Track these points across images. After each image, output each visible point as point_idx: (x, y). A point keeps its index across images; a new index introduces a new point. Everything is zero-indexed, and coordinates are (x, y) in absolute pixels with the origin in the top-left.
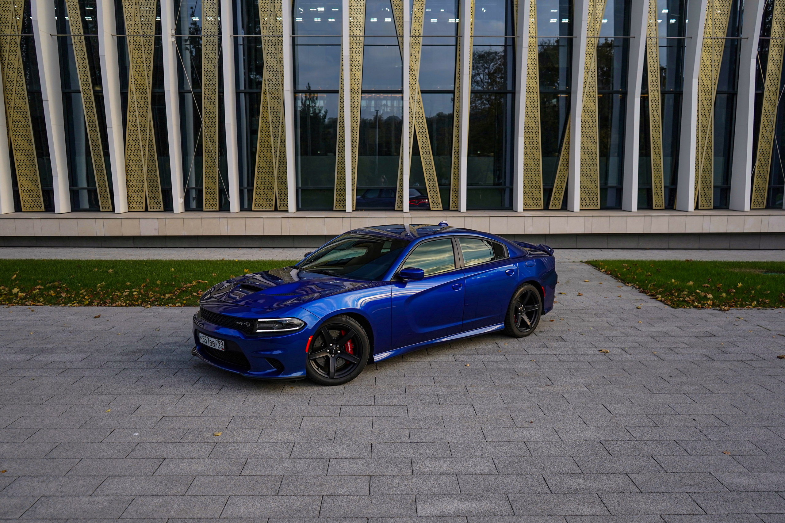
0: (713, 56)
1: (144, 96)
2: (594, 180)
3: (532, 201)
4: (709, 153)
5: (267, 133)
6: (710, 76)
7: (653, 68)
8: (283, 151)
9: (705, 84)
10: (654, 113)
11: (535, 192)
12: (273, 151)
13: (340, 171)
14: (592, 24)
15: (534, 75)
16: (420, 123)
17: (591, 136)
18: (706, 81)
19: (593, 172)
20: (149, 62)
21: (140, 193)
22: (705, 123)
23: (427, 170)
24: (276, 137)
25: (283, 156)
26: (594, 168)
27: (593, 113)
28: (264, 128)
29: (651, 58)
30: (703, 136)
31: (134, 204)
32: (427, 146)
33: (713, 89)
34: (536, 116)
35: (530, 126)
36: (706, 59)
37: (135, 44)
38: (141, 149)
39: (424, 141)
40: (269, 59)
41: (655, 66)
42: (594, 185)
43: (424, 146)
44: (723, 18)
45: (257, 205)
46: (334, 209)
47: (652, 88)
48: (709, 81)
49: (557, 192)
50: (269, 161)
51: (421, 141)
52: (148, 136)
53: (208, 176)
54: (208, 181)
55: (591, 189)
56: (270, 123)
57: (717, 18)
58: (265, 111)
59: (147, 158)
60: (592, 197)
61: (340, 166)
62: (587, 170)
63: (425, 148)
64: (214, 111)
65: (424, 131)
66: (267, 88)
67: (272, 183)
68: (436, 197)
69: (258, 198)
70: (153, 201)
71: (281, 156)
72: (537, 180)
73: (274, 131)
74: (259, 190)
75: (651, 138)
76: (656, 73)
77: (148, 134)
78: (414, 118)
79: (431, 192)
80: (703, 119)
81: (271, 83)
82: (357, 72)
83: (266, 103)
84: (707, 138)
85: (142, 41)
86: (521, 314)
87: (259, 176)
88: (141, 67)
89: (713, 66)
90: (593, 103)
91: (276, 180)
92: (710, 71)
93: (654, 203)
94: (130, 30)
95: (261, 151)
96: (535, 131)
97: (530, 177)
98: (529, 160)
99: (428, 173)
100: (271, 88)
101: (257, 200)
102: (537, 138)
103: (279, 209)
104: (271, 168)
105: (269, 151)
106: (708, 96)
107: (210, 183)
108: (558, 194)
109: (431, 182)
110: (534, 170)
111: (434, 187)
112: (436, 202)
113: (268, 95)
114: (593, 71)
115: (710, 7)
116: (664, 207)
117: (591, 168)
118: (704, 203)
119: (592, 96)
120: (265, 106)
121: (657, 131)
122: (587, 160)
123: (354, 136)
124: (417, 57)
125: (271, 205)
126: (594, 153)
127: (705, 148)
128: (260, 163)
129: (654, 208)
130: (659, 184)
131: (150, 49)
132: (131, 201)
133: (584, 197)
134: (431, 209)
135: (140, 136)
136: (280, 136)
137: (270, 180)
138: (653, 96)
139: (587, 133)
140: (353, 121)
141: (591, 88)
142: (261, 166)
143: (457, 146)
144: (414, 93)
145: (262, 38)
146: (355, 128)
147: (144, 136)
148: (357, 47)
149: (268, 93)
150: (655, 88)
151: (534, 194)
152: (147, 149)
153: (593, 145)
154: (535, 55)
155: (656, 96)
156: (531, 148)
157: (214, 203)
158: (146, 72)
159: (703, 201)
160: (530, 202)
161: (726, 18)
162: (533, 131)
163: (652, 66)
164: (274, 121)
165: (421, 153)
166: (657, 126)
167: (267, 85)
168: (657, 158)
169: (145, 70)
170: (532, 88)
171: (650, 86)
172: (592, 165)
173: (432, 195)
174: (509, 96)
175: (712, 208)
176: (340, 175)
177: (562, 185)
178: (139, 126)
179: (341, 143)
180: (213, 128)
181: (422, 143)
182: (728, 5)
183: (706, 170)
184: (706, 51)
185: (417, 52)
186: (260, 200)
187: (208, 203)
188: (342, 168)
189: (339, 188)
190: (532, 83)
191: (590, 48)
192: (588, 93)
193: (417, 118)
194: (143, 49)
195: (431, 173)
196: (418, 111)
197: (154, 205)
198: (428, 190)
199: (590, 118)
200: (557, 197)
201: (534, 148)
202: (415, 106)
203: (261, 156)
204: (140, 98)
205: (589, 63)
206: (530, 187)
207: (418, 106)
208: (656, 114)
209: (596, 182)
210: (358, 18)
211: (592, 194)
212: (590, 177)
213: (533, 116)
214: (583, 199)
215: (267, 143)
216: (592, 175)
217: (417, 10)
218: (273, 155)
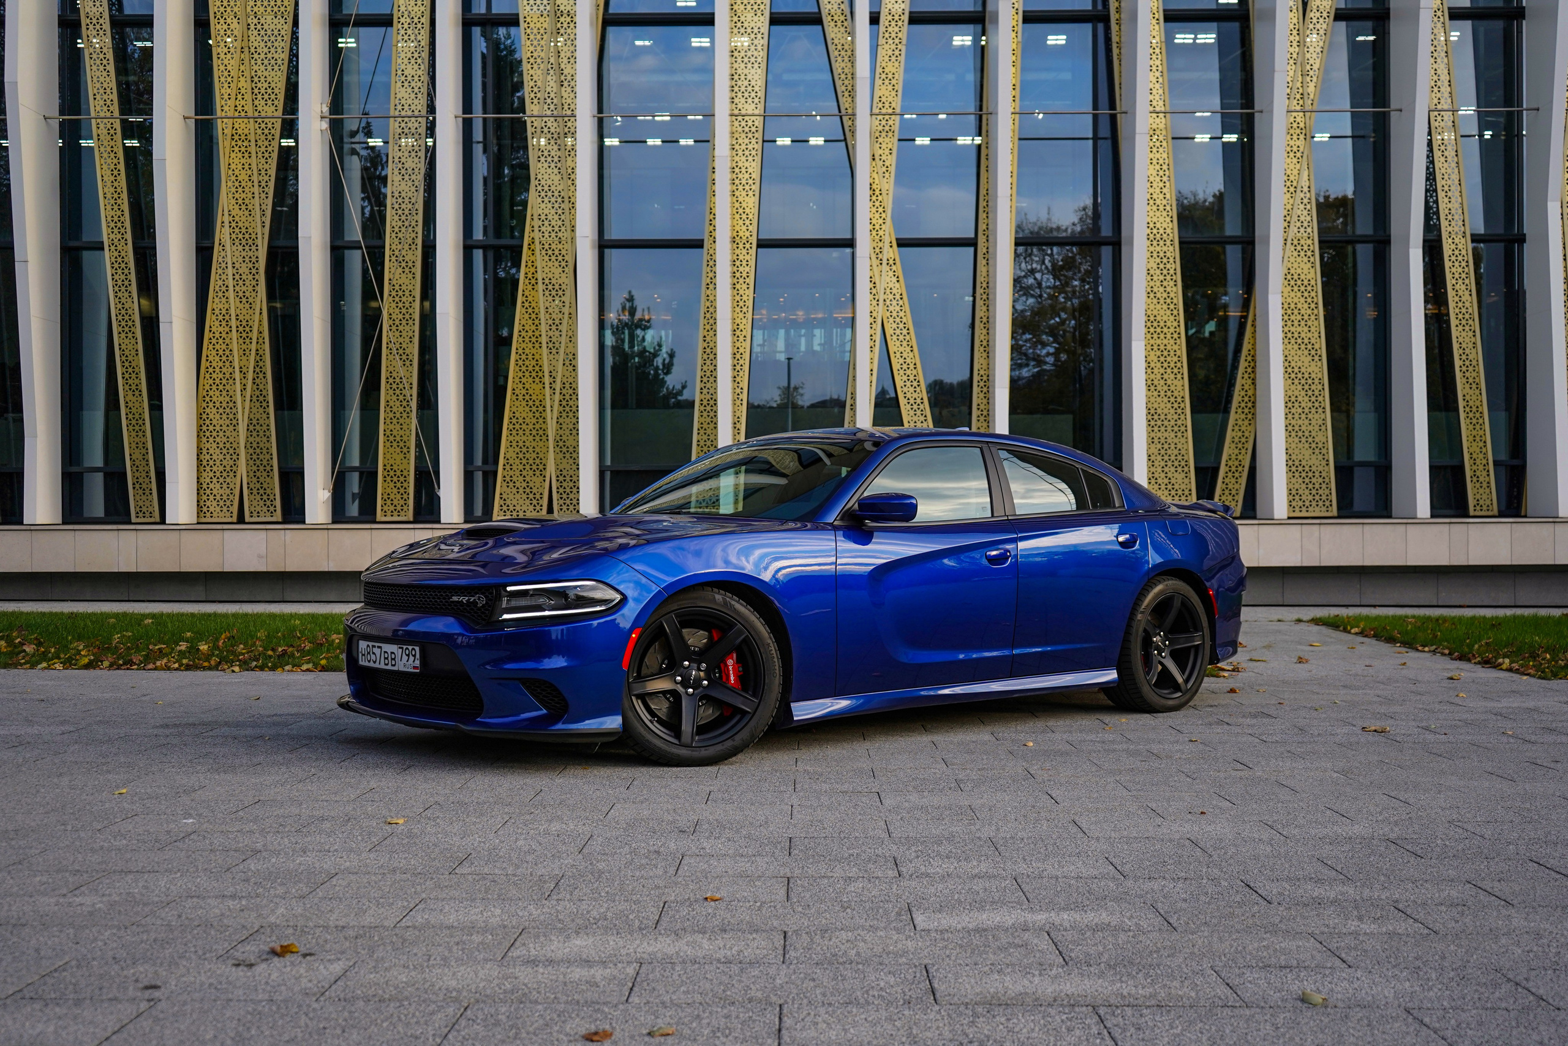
1: (250, 254)
2: (1320, 445)
5: (533, 339)
8: (571, 380)
10: (1457, 287)
11: (1176, 475)
12: (547, 380)
14: (1299, 85)
16: (895, 314)
17: (1306, 341)
19: (1317, 428)
20: (266, 178)
21: (228, 480)
24: (553, 348)
25: (571, 391)
26: (1317, 416)
27: (1309, 288)
29: (1443, 159)
31: (212, 505)
32: (912, 366)
34: (1172, 295)
35: (1158, 318)
37: (236, 137)
38: (237, 375)
39: (905, 355)
40: (542, 171)
42: (1320, 457)
43: (905, 367)
45: (505, 508)
47: (1451, 229)
49: (1230, 474)
50: (537, 403)
51: (898, 355)
52: (254, 346)
53: (391, 438)
54: (391, 450)
55: (1314, 468)
56: (542, 316)
58: (530, 287)
59: (248, 398)
60: (1317, 486)
61: (705, 414)
62: (1300, 422)
63: (909, 372)
64: (410, 287)
65: (905, 331)
66: (537, 235)
67: (541, 455)
69: (508, 491)
70: (258, 497)
71: (564, 391)
72: (1179, 446)
73: (550, 333)
74: (511, 473)
75: (1455, 346)
77: (254, 341)
78: (881, 302)
81: (546, 223)
83: (533, 270)
85: (252, 131)
87: (511, 438)
88: (247, 190)
90: (1309, 265)
91: (551, 449)
93: (1471, 502)
94: (226, 108)
95: (517, 380)
96: (1172, 330)
97: (1163, 440)
100: (546, 235)
101: (504, 496)
102: (1176, 347)
104: (541, 420)
105: (537, 380)
107: (395, 456)
108: (1233, 481)
110: (1172, 423)
113: (537, 252)
114: (1305, 189)
116: (1496, 512)
117: (1310, 416)
119: (1306, 248)
120: (530, 276)
122: (1300, 399)
124: (887, 163)
125: (538, 507)
126: (1317, 382)
128: (514, 409)
129: (1472, 513)
130: (1481, 456)
131: (270, 149)
132: (205, 497)
133: (1297, 486)
135: (235, 346)
136: (563, 345)
137: (537, 450)
138: (1453, 247)
139: (1296, 335)
140: (738, 309)
141: (1302, 230)
142: (517, 415)
143: (984, 366)
144: (880, 245)
145: (528, 121)
147: (244, 347)
148: (747, 141)
149: (538, 247)
151: (1172, 480)
152: (250, 376)
153: (1313, 364)
155: (1460, 246)
156: (1162, 371)
157: (402, 502)
158: (257, 201)
162: (1165, 330)
164: (550, 310)
165: (898, 383)
166: (1467, 316)
167: (536, 229)
168: (1471, 392)
169: (257, 195)
170: (1161, 231)
171: (1443, 223)
172: (1313, 410)
174: (1106, 252)
177: (1240, 457)
178: (233, 323)
180: (407, 328)
181: (902, 360)
185: (887, 152)
186: (511, 496)
187: (389, 502)
188: (708, 420)
190: (1161, 219)
191: (1295, 137)
192: (1295, 242)
193: (888, 302)
194: (253, 149)
196: (891, 285)
197: (258, 509)
199: (1302, 300)
200: (1230, 486)
201: (1169, 371)
202: (884, 274)
203: (517, 391)
204: (241, 259)
205: (1296, 172)
206: (1162, 463)
207: (891, 274)
208: (1463, 287)
209: (1324, 452)
210: (749, 77)
211: (1317, 480)
212: (1310, 439)
213: (1165, 295)
214: (1294, 492)
215: (534, 363)
216: (1313, 434)
217: (887, 58)
218: (548, 391)
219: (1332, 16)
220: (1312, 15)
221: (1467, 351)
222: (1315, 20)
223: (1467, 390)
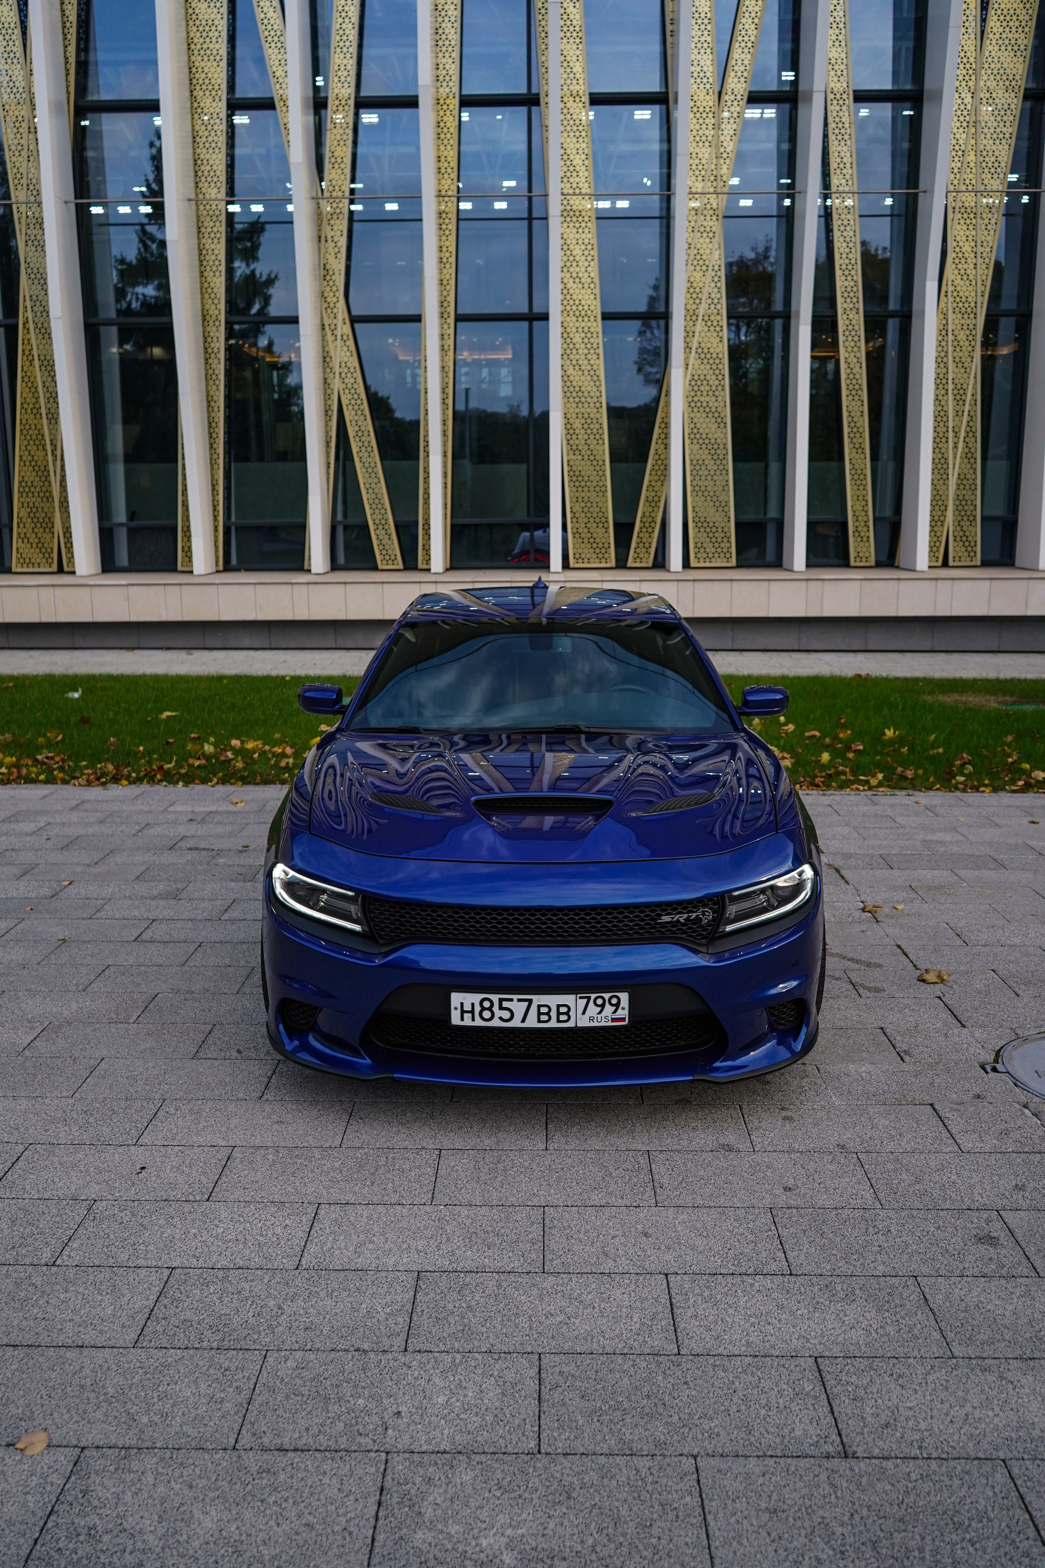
0: (980, 233)
2: (723, 504)
3: (592, 551)
4: (970, 445)
5: (34, 411)
6: (971, 277)
7: (847, 261)
9: (961, 294)
10: (849, 360)
11: (597, 530)
12: (49, 447)
14: (713, 167)
15: (589, 280)
16: (350, 386)
17: (713, 409)
18: (964, 289)
19: (721, 488)
22: (962, 381)
23: (368, 486)
26: (721, 478)
27: (718, 361)
28: (28, 400)
30: (958, 408)
32: (366, 434)
33: (979, 305)
34: (595, 367)
35: (583, 389)
36: (964, 239)
39: (360, 423)
40: (31, 254)
41: (850, 256)
42: (723, 514)
43: (360, 434)
44: (1000, 147)
45: (21, 561)
46: (179, 568)
47: (845, 306)
48: (970, 288)
49: (644, 530)
50: (42, 468)
51: (354, 423)
55: (717, 525)
56: (40, 389)
57: (988, 148)
58: (28, 363)
60: (720, 540)
62: (706, 483)
63: (363, 439)
67: (49, 515)
68: (390, 542)
69: (23, 546)
72: (600, 505)
73: (49, 405)
74: (25, 530)
75: (845, 414)
76: (853, 272)
78: (337, 375)
79: (378, 532)
80: (957, 370)
81: (38, 303)
82: (215, 279)
83: (29, 347)
84: (966, 413)
89: (979, 255)
90: (718, 339)
91: (57, 510)
92: (972, 266)
93: (852, 554)
95: (23, 448)
96: (595, 399)
97: (586, 499)
98: (583, 463)
99: (371, 491)
100: (39, 314)
101: (21, 550)
102: (598, 415)
103: (66, 569)
104: (47, 484)
105: (41, 448)
106: (968, 321)
108: (647, 535)
109: (377, 511)
110: (595, 484)
111: (383, 522)
112: (390, 552)
113: (32, 331)
114: (716, 268)
115: (971, 124)
116: (872, 562)
117: (715, 478)
118: (960, 554)
119: (715, 323)
120: (27, 352)
121: (856, 398)
122: (706, 462)
124: (339, 244)
125: (50, 561)
126: (722, 446)
127: (962, 434)
128: (22, 474)
129: (852, 563)
130: (863, 513)
133: (702, 540)
134: (380, 567)
137: (45, 510)
138: (847, 322)
139: (705, 404)
141: (712, 307)
142: (26, 479)
144: (335, 321)
145: (14, 207)
146: (215, 398)
148: (212, 224)
149: (31, 326)
150: (851, 305)
151: (595, 535)
153: (719, 431)
154: (590, 236)
155: (854, 322)
156: (586, 437)
159: (958, 549)
160: (586, 552)
161: (1007, 147)
162: (589, 399)
163: (844, 256)
164: (47, 384)
165: (355, 449)
166: (857, 387)
167: (29, 309)
168: (857, 456)
170: (586, 308)
171: (840, 300)
172: (718, 472)
173: (381, 537)
175: (979, 563)
177: (653, 514)
181: (357, 428)
182: (1011, 118)
183: (965, 482)
184: (962, 221)
185: (339, 233)
186: (26, 551)
190: (586, 297)
191: (708, 218)
192: (706, 318)
193: (343, 375)
195: (376, 491)
196: (346, 359)
198: (372, 527)
199: (712, 372)
200: (644, 540)
201: (592, 437)
202: (339, 348)
203: (24, 458)
205: (708, 251)
206: (586, 520)
207: (345, 349)
208: (855, 360)
209: (726, 509)
210: (211, 162)
211: (719, 535)
212: (715, 499)
213: (589, 367)
214: (699, 545)
215: (36, 432)
216: (717, 494)
217: (335, 143)
218: (50, 458)
219: (745, 98)
220: (727, 97)
221: (856, 419)
222: (729, 103)
223: (854, 454)
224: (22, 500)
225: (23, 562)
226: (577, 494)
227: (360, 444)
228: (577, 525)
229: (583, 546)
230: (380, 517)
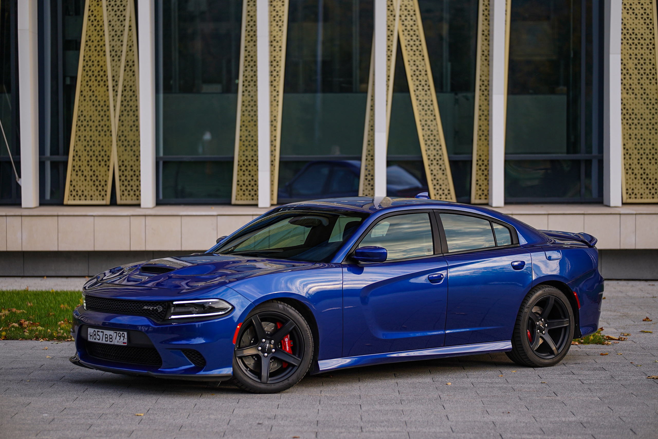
3: (644, 186)
5: (98, 49)
8: (131, 83)
11: (650, 166)
12: (110, 83)
13: (246, 123)
16: (409, 28)
23: (423, 123)
24: (116, 56)
25: (131, 93)
28: (93, 38)
32: (423, 73)
34: (648, 11)
35: (636, 31)
39: (417, 63)
43: (417, 73)
45: (74, 193)
46: (234, 201)
50: (102, 103)
51: (412, 63)
56: (106, 28)
58: (95, 3)
61: (246, 113)
65: (417, 43)
67: (105, 148)
68: (443, 177)
69: (77, 178)
71: (125, 93)
72: (653, 141)
73: (113, 43)
74: (79, 163)
78: (397, 18)
79: (432, 167)
86: (541, 332)
91: (114, 143)
95: (85, 83)
96: (648, 41)
97: (639, 136)
98: (636, 101)
101: (74, 183)
103: (119, 201)
104: (105, 118)
105: (102, 83)
109: (432, 147)
111: (437, 157)
112: (443, 187)
123: (274, 54)
125: (103, 193)
128: (82, 108)
136: (124, 54)
137: (102, 143)
140: (274, 23)
142: (85, 113)
143: (486, 73)
146: (277, 38)
151: (648, 171)
156: (639, 77)
160: (640, 187)
162: (642, 41)
164: (113, 23)
165: (412, 88)
173: (435, 172)
176: (246, 133)
179: (249, 69)
181: (414, 68)
186: (80, 183)
188: (249, 118)
189: (244, 158)
193: (403, 18)
195: (432, 128)
196: (406, 3)
198: (426, 163)
201: (645, 76)
203: (84, 93)
206: (639, 156)
215: (99, 68)
218: (111, 93)
224: (79, 133)
225: (75, 194)
226: (630, 132)
227: (417, 83)
228: (630, 161)
229: (636, 181)
230: (435, 152)
